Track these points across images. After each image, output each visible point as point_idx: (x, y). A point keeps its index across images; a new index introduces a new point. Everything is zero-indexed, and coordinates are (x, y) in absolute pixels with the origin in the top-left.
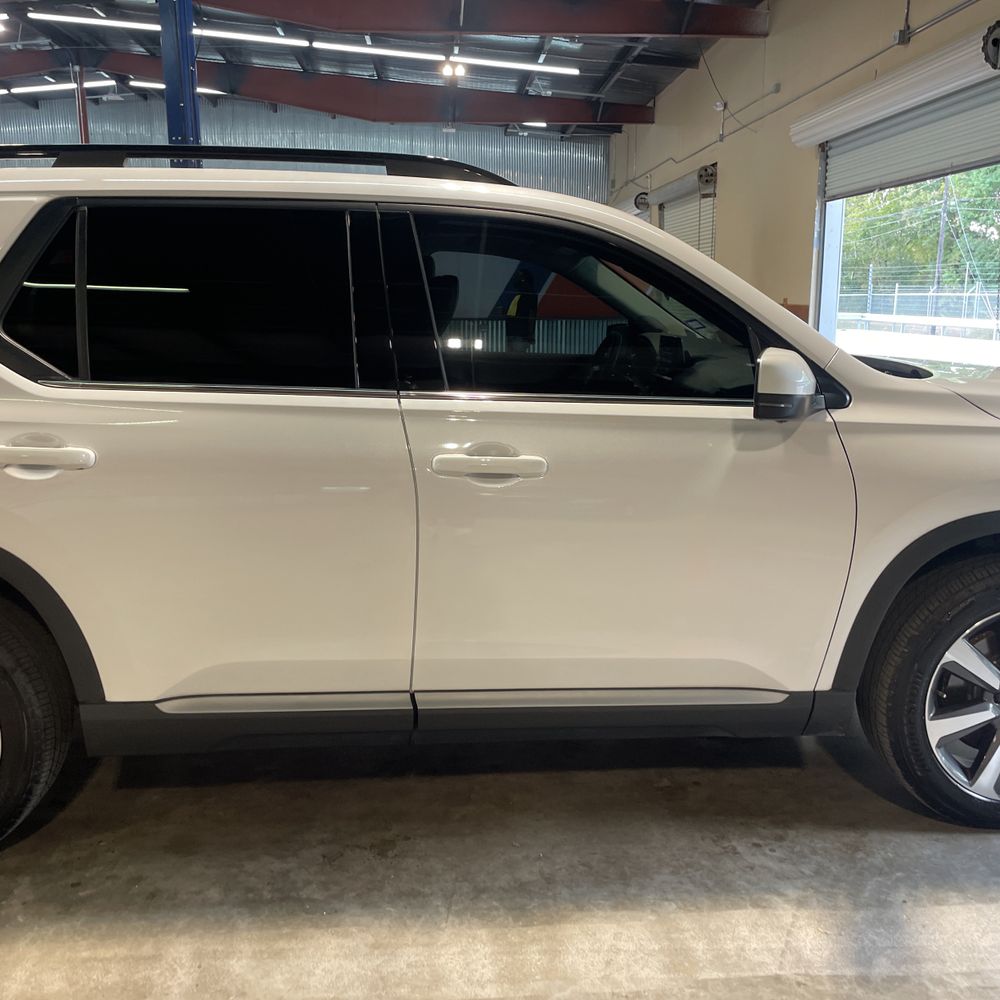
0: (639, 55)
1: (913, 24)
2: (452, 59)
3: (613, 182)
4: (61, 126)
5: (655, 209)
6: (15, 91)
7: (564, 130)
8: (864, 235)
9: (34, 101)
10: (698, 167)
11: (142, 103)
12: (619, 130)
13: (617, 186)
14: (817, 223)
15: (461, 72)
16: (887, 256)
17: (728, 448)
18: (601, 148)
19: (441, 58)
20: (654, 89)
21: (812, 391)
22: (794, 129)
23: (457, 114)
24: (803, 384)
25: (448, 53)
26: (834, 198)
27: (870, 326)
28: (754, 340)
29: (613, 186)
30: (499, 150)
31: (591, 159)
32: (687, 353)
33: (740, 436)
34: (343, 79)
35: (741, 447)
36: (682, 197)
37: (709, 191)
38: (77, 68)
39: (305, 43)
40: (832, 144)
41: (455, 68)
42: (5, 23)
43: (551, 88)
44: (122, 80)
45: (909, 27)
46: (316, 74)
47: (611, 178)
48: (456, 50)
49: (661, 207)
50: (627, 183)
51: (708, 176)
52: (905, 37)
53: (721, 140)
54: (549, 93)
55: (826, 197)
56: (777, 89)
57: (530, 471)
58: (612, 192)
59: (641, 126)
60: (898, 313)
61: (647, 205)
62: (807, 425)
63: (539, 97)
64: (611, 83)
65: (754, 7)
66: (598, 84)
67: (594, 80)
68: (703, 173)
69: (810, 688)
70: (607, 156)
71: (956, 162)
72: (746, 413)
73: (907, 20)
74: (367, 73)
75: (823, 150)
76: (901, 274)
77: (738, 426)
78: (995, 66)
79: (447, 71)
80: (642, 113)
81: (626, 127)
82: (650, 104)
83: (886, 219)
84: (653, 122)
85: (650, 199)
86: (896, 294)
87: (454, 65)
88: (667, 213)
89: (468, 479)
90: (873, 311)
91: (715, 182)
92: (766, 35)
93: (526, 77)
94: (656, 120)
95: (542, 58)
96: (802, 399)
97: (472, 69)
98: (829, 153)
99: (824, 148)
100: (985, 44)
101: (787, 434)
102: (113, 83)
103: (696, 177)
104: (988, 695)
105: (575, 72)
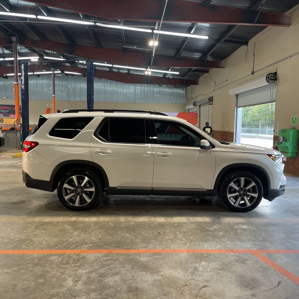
0: (194, 70)
1: (255, 70)
2: (147, 70)
3: (188, 98)
4: (45, 81)
5: (198, 106)
6: (35, 73)
7: (175, 86)
8: (259, 113)
9: (38, 76)
10: (209, 97)
11: (66, 76)
12: (190, 86)
13: (189, 100)
14: (235, 113)
15: (150, 73)
16: (266, 118)
17: (197, 153)
18: (185, 90)
19: (145, 69)
20: (199, 77)
21: (209, 145)
22: (230, 91)
23: (148, 82)
24: (208, 144)
25: (147, 68)
26: (239, 107)
27: (260, 138)
28: (202, 138)
29: (188, 100)
30: (158, 89)
31: (182, 92)
32: (194, 141)
33: (199, 152)
34: (118, 72)
35: (199, 153)
36: (205, 104)
37: (211, 103)
38: (53, 69)
39: (111, 65)
40: (239, 95)
41: (149, 72)
42: (38, 59)
43: (172, 76)
44: (63, 72)
45: (253, 71)
46: (113, 71)
47: (187, 98)
48: (149, 68)
49: (200, 106)
50: (191, 99)
51: (211, 99)
52: (253, 73)
53: (214, 91)
54: (171, 77)
55: (238, 107)
56: (227, 80)
57: (170, 156)
58: (187, 101)
59: (195, 86)
60: (268, 134)
61: (196, 105)
62: (209, 150)
63: (168, 78)
64: (187, 75)
65: (221, 61)
66: (184, 75)
67: (182, 75)
68: (210, 99)
69: (210, 189)
70: (186, 92)
71: (264, 101)
72: (199, 148)
73: (253, 69)
74: (125, 72)
75: (237, 96)
76: (269, 123)
77: (199, 150)
78: (269, 83)
79: (146, 73)
80: (195, 83)
81: (191, 85)
82: (197, 80)
83: (265, 108)
84: (198, 85)
85: (197, 104)
86: (267, 129)
87: (148, 71)
88: (201, 107)
89: (161, 157)
90: (261, 134)
91: (213, 101)
92: (224, 68)
93: (165, 74)
94: (199, 84)
95: (170, 70)
96: (207, 146)
97: (152, 72)
98: (238, 97)
99: (237, 95)
100: (266, 78)
101: (206, 152)
102: (60, 72)
103: (208, 100)
104: (237, 191)
105: (178, 73)
